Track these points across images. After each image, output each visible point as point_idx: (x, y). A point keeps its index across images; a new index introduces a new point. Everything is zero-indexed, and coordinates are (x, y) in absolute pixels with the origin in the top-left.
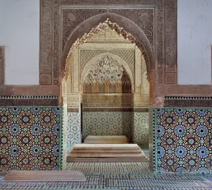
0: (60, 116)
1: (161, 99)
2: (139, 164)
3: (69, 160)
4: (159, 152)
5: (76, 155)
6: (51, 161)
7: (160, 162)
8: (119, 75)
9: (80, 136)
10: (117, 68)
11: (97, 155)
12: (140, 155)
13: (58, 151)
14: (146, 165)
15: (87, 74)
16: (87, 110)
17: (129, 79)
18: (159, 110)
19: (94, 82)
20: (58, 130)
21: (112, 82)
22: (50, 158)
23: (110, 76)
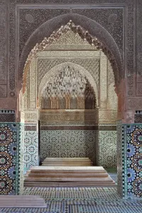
0: (17, 134)
1: (131, 114)
2: (106, 189)
3: (27, 184)
4: (129, 175)
5: (34, 179)
6: (6, 185)
7: (130, 187)
8: (81, 88)
9: (37, 158)
10: (79, 79)
11: (58, 179)
12: (106, 179)
13: (14, 173)
14: (114, 190)
15: (45, 87)
16: (46, 128)
17: (93, 93)
18: (128, 127)
19: (53, 96)
20: (15, 149)
21: (74, 96)
22: (5, 182)
23: (71, 89)
